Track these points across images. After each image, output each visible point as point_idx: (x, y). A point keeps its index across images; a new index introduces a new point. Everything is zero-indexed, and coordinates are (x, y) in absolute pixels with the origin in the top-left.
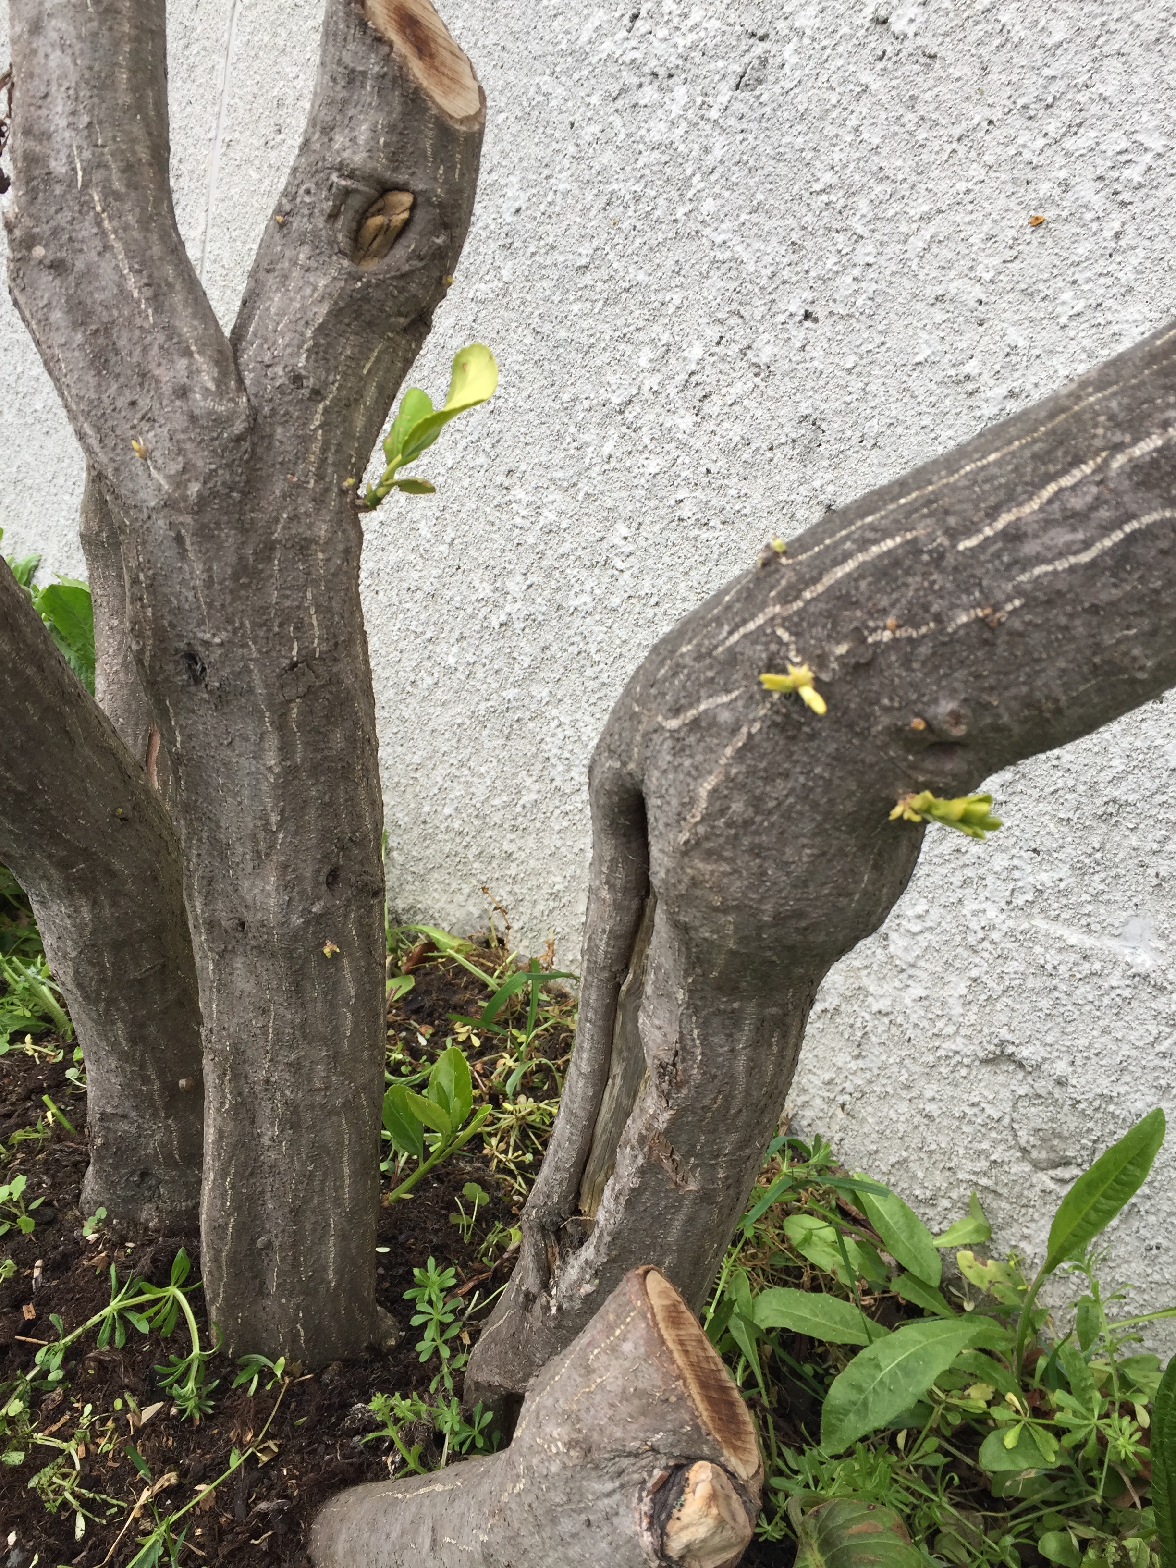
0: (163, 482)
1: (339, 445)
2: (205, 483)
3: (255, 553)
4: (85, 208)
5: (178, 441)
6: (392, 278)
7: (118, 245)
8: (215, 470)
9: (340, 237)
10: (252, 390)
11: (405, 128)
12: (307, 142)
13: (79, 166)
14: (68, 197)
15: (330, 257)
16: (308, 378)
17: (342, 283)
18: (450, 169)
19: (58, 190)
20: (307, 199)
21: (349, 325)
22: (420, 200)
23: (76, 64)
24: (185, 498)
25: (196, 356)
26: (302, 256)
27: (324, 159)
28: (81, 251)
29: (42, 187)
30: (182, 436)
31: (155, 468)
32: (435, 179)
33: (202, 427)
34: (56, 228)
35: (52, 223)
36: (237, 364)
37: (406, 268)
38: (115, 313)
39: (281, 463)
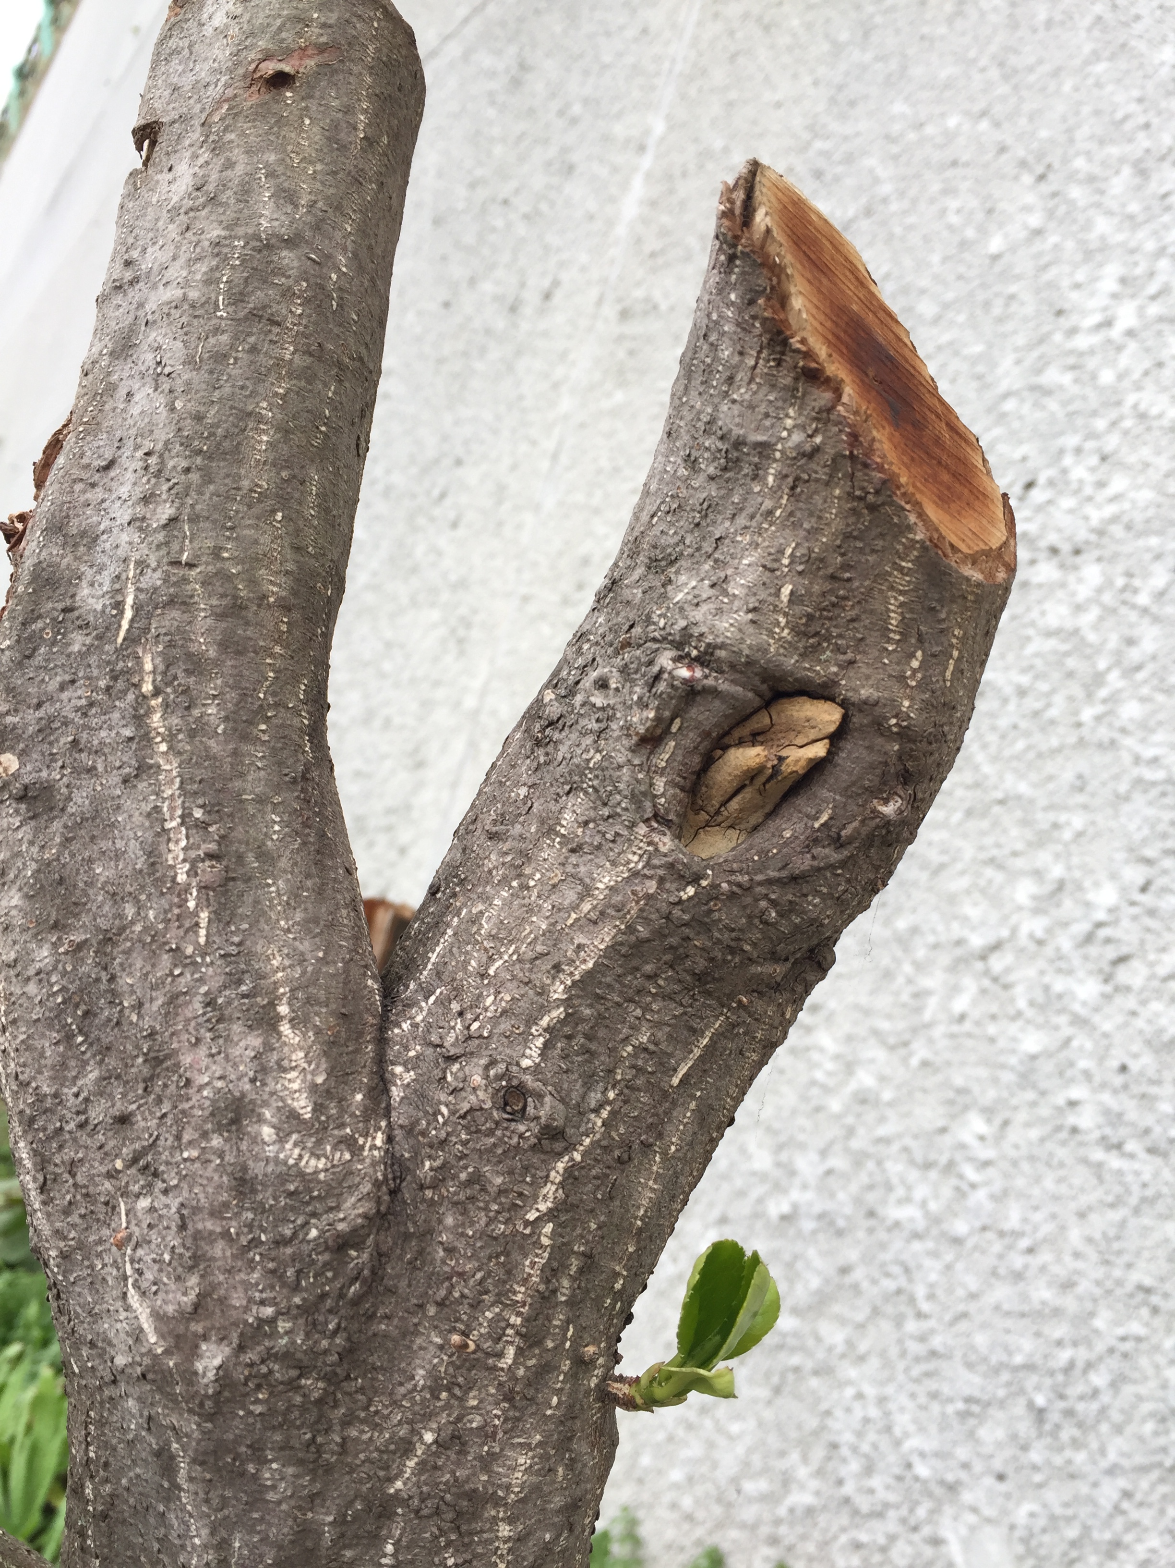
0: (147, 1325)
1: (588, 1256)
2: (241, 1348)
3: (340, 1521)
4: (120, 685)
5: (197, 1236)
6: (770, 882)
7: (170, 767)
8: (272, 1321)
9: (660, 784)
10: (399, 1118)
11: (846, 567)
12: (613, 584)
13: (130, 600)
14: (93, 660)
15: (633, 825)
16: (539, 1096)
17: (652, 886)
18: (934, 660)
19: (78, 642)
20: (598, 700)
21: (651, 977)
22: (857, 720)
23: (173, 409)
24: (190, 1376)
25: (285, 1028)
26: (568, 817)
27: (648, 621)
28: (91, 771)
29: (48, 635)
30: (210, 1225)
31: (136, 1285)
32: (901, 679)
33: (260, 1209)
34: (51, 719)
35: (48, 709)
36: (382, 1041)
37: (803, 863)
38: (130, 911)
39: (441, 1304)
